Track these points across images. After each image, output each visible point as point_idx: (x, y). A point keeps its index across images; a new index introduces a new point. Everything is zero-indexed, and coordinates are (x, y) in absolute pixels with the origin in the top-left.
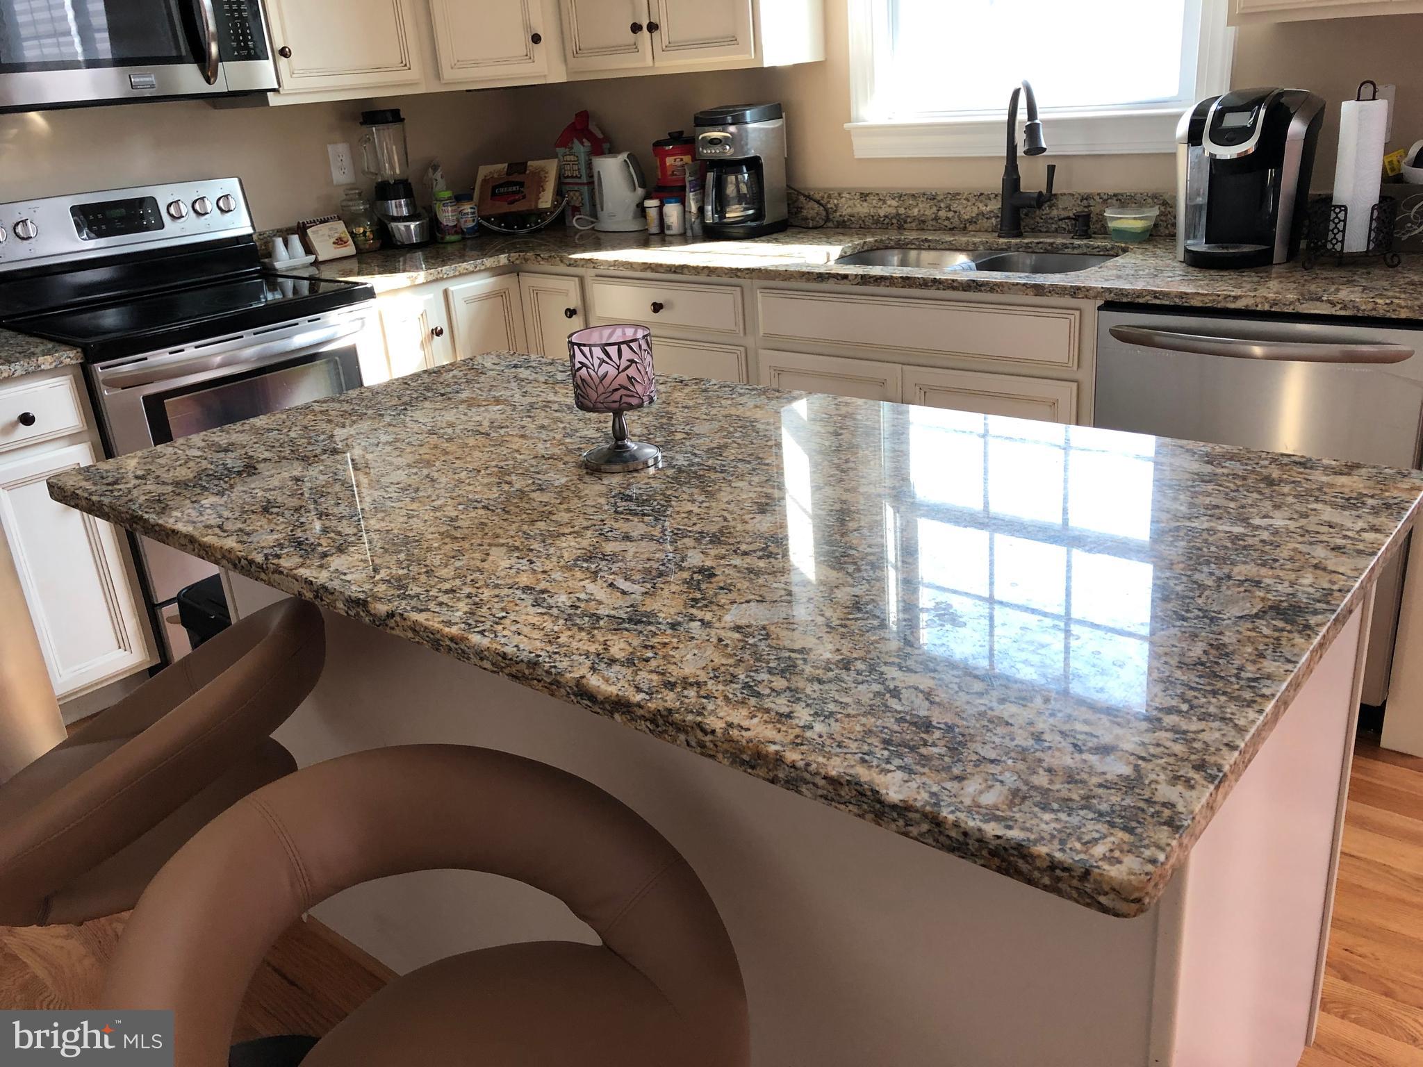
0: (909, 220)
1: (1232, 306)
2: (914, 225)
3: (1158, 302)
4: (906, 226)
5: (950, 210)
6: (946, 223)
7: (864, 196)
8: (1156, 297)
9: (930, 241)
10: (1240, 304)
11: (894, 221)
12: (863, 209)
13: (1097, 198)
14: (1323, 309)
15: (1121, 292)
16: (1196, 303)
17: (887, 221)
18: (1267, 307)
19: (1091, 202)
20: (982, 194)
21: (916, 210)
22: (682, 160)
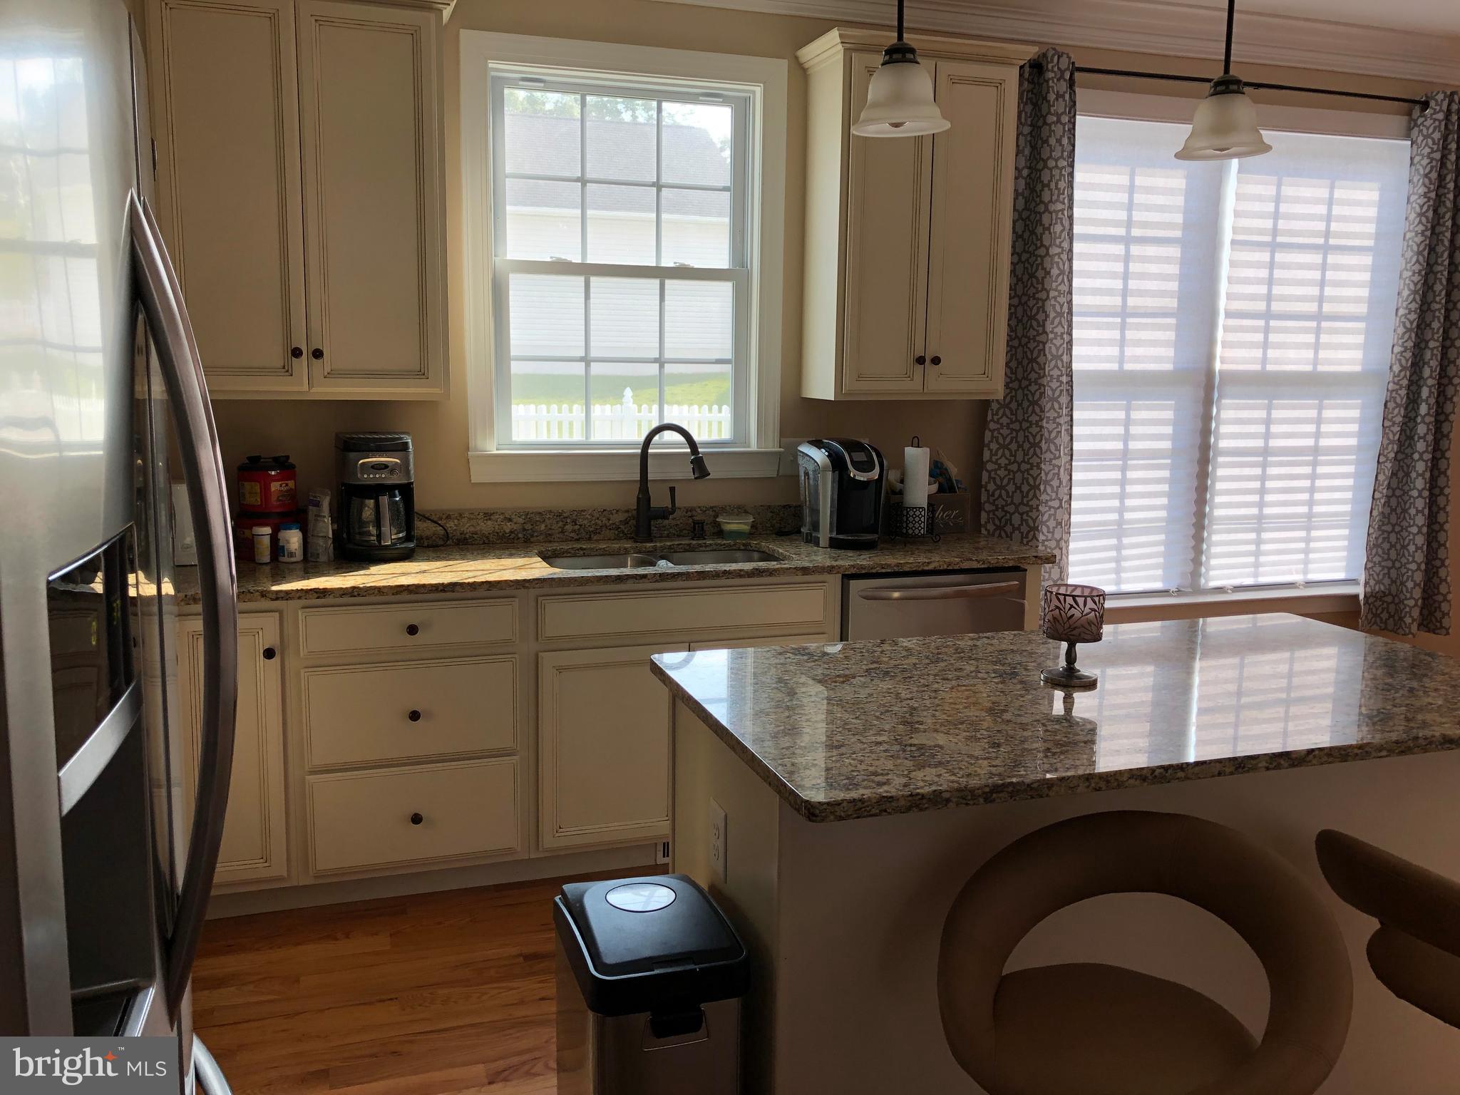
0: (536, 534)
1: (926, 568)
2: (541, 538)
3: (884, 571)
4: (532, 540)
5: (576, 524)
6: (572, 535)
7: (488, 515)
8: (883, 568)
9: (585, 549)
10: (931, 567)
11: (520, 535)
12: (486, 527)
13: (698, 510)
14: (975, 565)
15: (862, 567)
16: (907, 569)
17: (513, 535)
18: (945, 567)
19: (694, 513)
20: (604, 510)
21: (543, 527)
22: (287, 485)
